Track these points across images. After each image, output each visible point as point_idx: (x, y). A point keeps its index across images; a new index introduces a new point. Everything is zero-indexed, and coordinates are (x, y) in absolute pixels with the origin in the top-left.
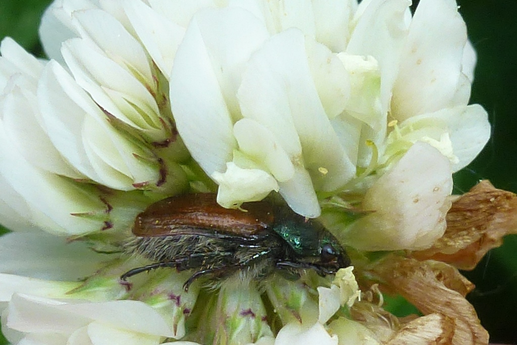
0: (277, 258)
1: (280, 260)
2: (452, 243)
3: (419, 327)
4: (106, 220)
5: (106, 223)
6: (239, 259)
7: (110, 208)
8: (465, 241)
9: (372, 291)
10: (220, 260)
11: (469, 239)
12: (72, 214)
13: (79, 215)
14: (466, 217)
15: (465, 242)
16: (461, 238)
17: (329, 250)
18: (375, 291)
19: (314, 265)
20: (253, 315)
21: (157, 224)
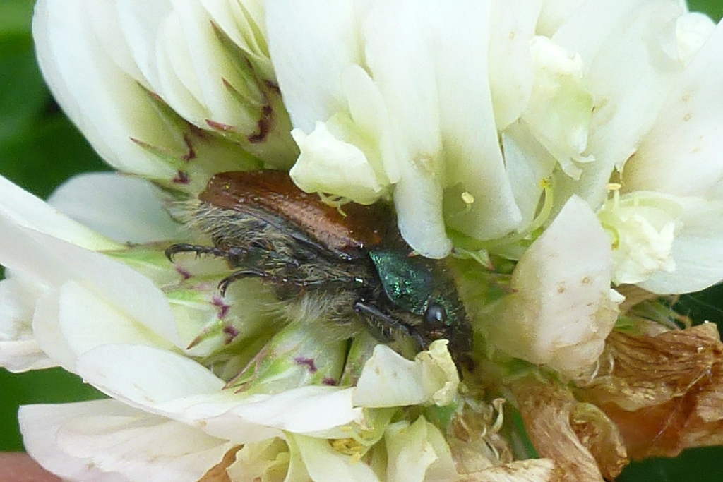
0: (361, 296)
1: (363, 300)
2: (627, 392)
3: (522, 469)
4: (180, 169)
5: (180, 173)
6: (306, 275)
7: (192, 155)
8: (647, 396)
9: (493, 406)
10: (281, 266)
11: (652, 395)
12: (132, 139)
13: (141, 144)
14: (660, 362)
15: (645, 398)
16: (644, 390)
17: (439, 315)
18: (496, 408)
19: (407, 325)
20: (313, 369)
21: (227, 191)
